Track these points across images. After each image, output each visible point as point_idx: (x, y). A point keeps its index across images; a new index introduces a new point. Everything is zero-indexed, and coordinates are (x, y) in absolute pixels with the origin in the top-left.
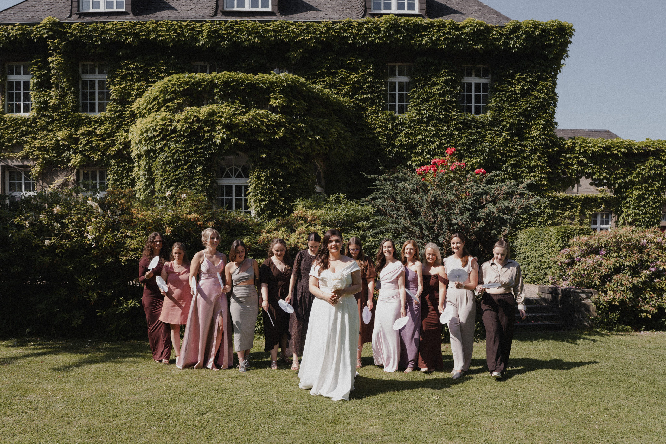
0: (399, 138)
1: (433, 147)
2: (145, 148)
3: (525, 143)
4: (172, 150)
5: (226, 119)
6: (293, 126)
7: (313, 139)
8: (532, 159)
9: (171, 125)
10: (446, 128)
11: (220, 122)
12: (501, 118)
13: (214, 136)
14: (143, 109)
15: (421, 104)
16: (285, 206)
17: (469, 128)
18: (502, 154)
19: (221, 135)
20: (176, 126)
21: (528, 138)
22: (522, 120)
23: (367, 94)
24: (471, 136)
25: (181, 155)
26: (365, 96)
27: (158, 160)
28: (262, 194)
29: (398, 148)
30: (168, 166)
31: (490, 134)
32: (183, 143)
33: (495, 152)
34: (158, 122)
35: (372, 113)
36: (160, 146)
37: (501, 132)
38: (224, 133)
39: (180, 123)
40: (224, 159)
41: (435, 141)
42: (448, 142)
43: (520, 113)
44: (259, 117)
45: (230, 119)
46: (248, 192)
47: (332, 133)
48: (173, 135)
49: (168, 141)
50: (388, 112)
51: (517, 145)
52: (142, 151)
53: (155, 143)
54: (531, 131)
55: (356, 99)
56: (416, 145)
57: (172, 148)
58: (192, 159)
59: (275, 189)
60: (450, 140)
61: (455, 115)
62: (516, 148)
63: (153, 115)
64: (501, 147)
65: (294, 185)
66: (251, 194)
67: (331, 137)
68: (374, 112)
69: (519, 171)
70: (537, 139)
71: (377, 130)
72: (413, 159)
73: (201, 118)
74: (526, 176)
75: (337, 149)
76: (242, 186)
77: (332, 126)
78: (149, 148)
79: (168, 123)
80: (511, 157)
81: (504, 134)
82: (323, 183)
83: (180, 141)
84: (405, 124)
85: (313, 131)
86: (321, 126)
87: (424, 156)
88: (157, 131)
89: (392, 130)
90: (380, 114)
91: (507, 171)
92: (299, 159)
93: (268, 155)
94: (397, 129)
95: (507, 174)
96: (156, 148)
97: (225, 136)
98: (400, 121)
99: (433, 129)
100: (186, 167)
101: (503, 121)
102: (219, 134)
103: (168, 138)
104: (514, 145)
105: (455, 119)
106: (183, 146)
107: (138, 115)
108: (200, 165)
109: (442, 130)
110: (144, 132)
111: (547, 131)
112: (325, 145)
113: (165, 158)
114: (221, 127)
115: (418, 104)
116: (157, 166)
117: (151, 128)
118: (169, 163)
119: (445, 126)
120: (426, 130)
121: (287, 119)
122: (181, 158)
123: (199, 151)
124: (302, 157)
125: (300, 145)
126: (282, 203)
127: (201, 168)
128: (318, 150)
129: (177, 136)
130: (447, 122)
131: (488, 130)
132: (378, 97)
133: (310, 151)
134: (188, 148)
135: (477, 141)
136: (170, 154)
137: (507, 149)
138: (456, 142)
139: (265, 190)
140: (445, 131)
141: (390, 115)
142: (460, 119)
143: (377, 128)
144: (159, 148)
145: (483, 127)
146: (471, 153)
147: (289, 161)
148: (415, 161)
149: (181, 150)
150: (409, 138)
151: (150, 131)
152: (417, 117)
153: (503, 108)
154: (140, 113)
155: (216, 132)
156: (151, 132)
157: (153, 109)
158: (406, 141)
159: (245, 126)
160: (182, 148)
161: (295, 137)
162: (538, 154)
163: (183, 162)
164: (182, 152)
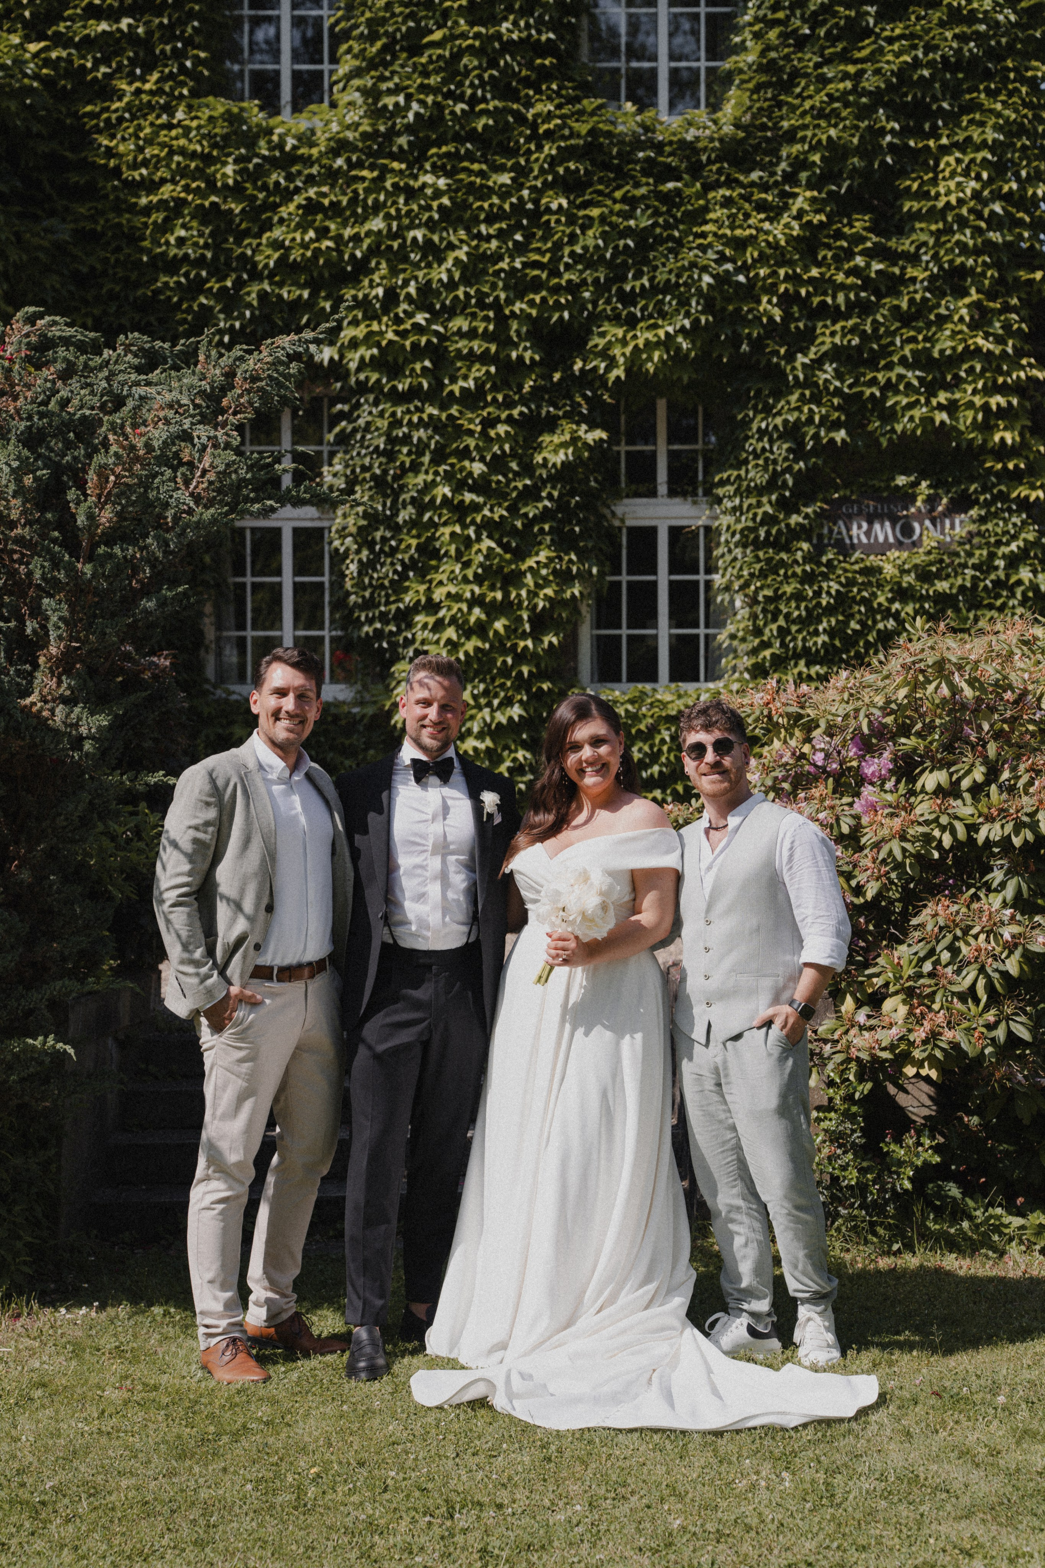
0: (277, 233)
1: (440, 274)
3: (906, 245)
8: (942, 320)
10: (505, 179)
12: (785, 124)
15: (386, 65)
17: (622, 176)
18: (786, 301)
21: (917, 216)
22: (882, 132)
23: (113, 15)
24: (628, 216)
26: (104, 26)
29: (271, 276)
31: (727, 202)
33: (750, 292)
35: (138, 111)
37: (784, 195)
41: (451, 247)
42: (521, 249)
43: (877, 97)
50: (219, 106)
51: (863, 253)
54: (934, 181)
55: (59, 40)
56: (362, 268)
60: (529, 237)
61: (549, 116)
62: (855, 271)
64: (780, 264)
68: (150, 107)
69: (874, 382)
70: (963, 223)
71: (166, 192)
72: (347, 333)
74: (911, 406)
80: (836, 315)
81: (799, 203)
84: (308, 161)
87: (398, 321)
89: (236, 191)
90: (180, 115)
91: (809, 382)
94: (265, 187)
95: (816, 399)
98: (281, 145)
99: (442, 183)
101: (791, 137)
104: (850, 254)
105: (549, 134)
109: (484, 193)
111: (1018, 179)
115: (373, 64)
119: (502, 169)
120: (411, 194)
130: (513, 152)
131: (717, 185)
132: (168, 34)
135: (659, 241)
137: (815, 272)
138: (558, 246)
140: (504, 193)
141: (231, 118)
142: (579, 136)
143: (163, 181)
145: (696, 170)
146: (628, 299)
148: (354, 344)
150: (322, 233)
152: (366, 127)
153: (796, 74)
158: (305, 246)
162: (974, 296)
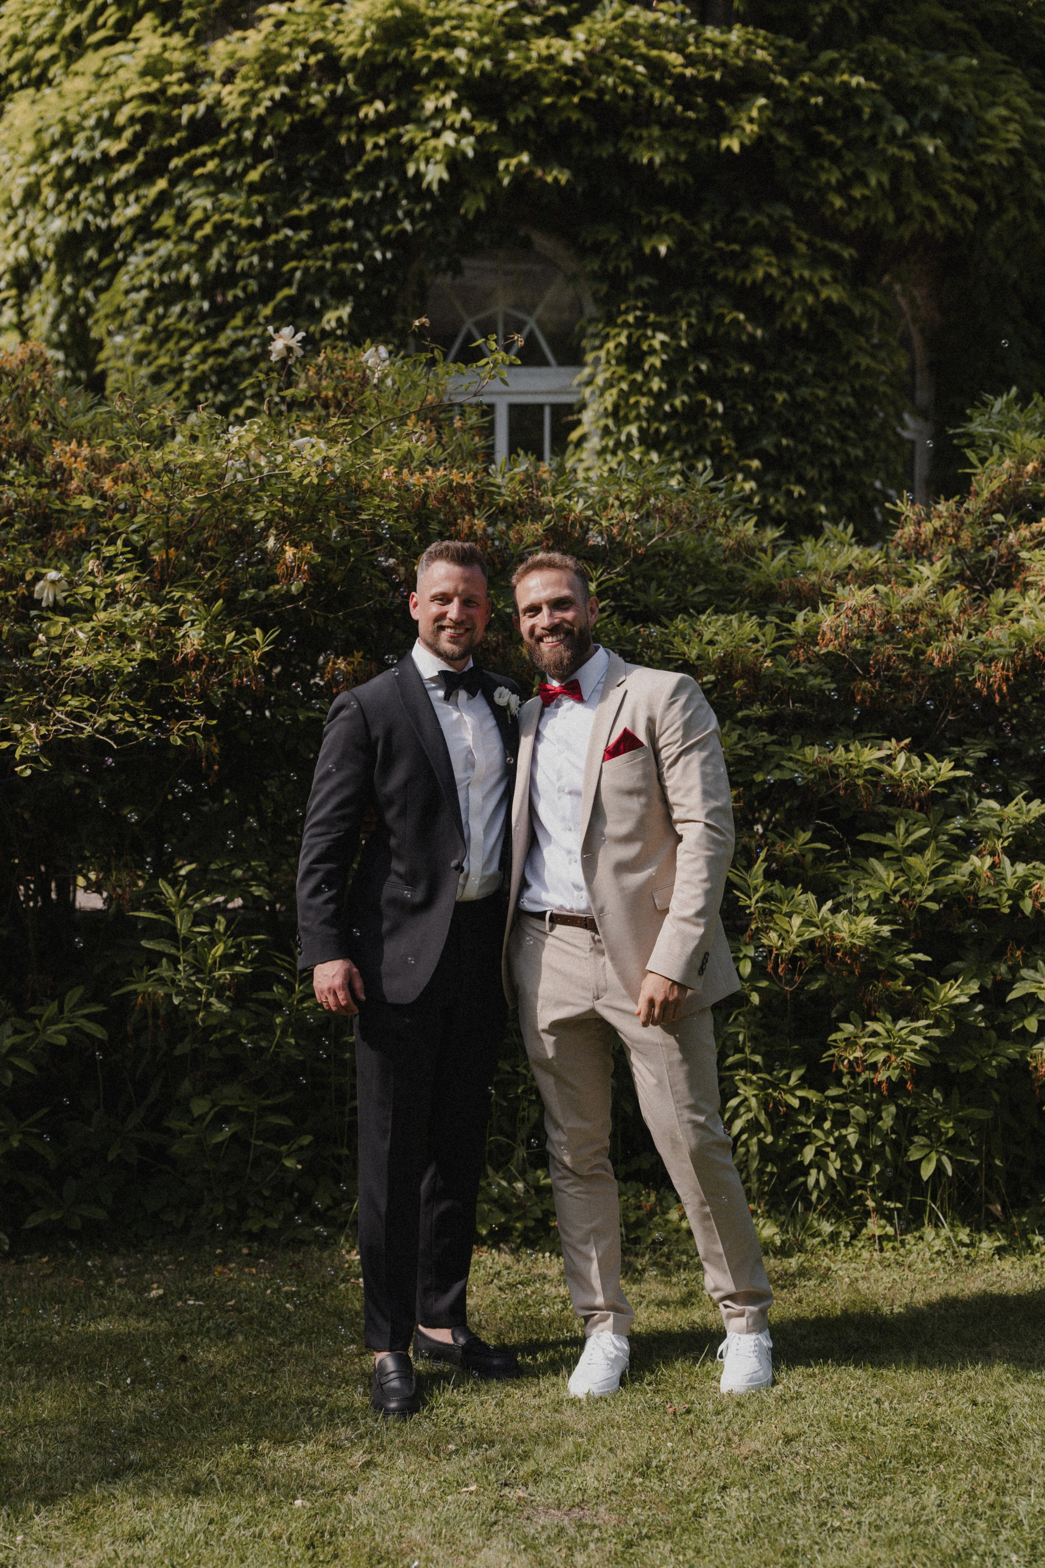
2: (58, 225)
4: (199, 224)
5: (476, 52)
6: (808, 89)
7: (909, 156)
9: (191, 98)
11: (442, 69)
13: (412, 148)
14: (40, 44)
16: (764, 500)
19: (449, 138)
20: (218, 101)
25: (246, 247)
27: (123, 280)
28: (650, 441)
30: (176, 309)
32: (253, 189)
34: (122, 89)
36: (133, 210)
38: (465, 129)
39: (240, 84)
40: (457, 269)
44: (640, 45)
45: (495, 51)
46: (574, 436)
47: (992, 129)
48: (205, 149)
49: (173, 183)
52: (40, 243)
53: (110, 193)
57: (197, 215)
58: (296, 269)
59: (714, 414)
63: (91, 62)
65: (804, 392)
66: (595, 443)
67: (986, 148)
73: (350, 52)
75: (1013, 212)
76: (539, 408)
77: (995, 92)
78: (78, 226)
79: (174, 90)
82: (923, 396)
83: (239, 176)
85: (905, 110)
86: (944, 90)
88: (115, 132)
92: (834, 260)
93: (683, 244)
96: (116, 220)
97: (468, 144)
100: (267, 311)
102: (437, 134)
103: (176, 163)
106: (256, 198)
107: (14, 78)
108: (340, 294)
110: (54, 145)
112: (961, 188)
113: (162, 270)
114: (447, 100)
116: (120, 312)
117: (91, 122)
118: (183, 290)
121: (782, 52)
122: (241, 264)
123: (334, 226)
124: (847, 253)
125: (843, 188)
126: (750, 485)
127: (345, 312)
128: (929, 214)
129: (222, 155)
133: (891, 217)
134: (278, 211)
136: (184, 246)
139: (666, 418)
144: (131, 221)
147: (787, 272)
149: (245, 222)
151: (80, 138)
154: (25, 66)
155: (421, 123)
156: (90, 141)
157: (93, 26)
159: (569, 88)
160: (247, 213)
161: (817, 147)
163: (253, 286)
164: (251, 233)
